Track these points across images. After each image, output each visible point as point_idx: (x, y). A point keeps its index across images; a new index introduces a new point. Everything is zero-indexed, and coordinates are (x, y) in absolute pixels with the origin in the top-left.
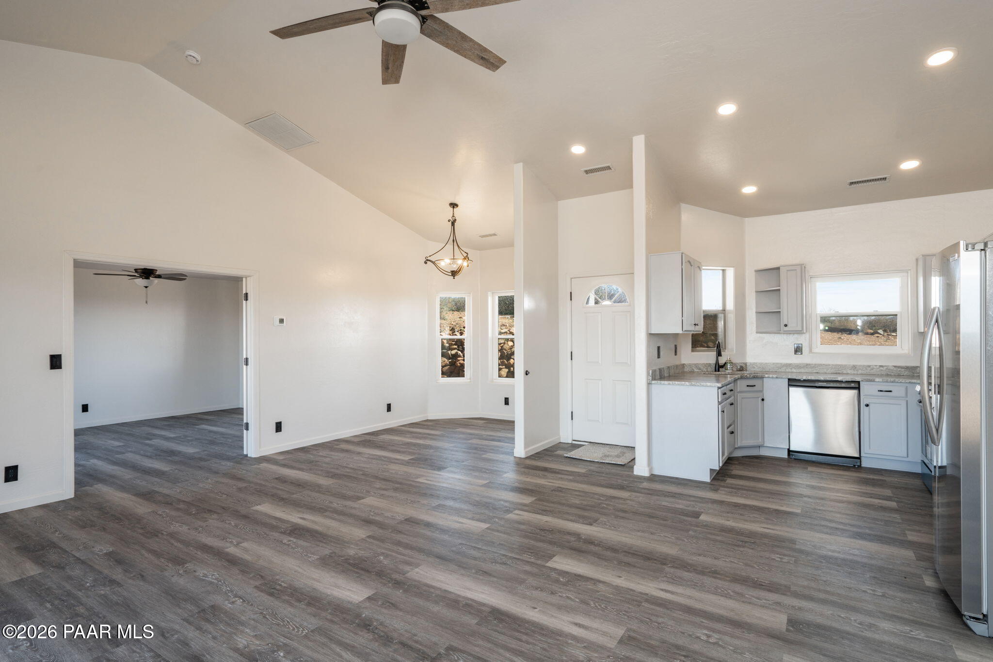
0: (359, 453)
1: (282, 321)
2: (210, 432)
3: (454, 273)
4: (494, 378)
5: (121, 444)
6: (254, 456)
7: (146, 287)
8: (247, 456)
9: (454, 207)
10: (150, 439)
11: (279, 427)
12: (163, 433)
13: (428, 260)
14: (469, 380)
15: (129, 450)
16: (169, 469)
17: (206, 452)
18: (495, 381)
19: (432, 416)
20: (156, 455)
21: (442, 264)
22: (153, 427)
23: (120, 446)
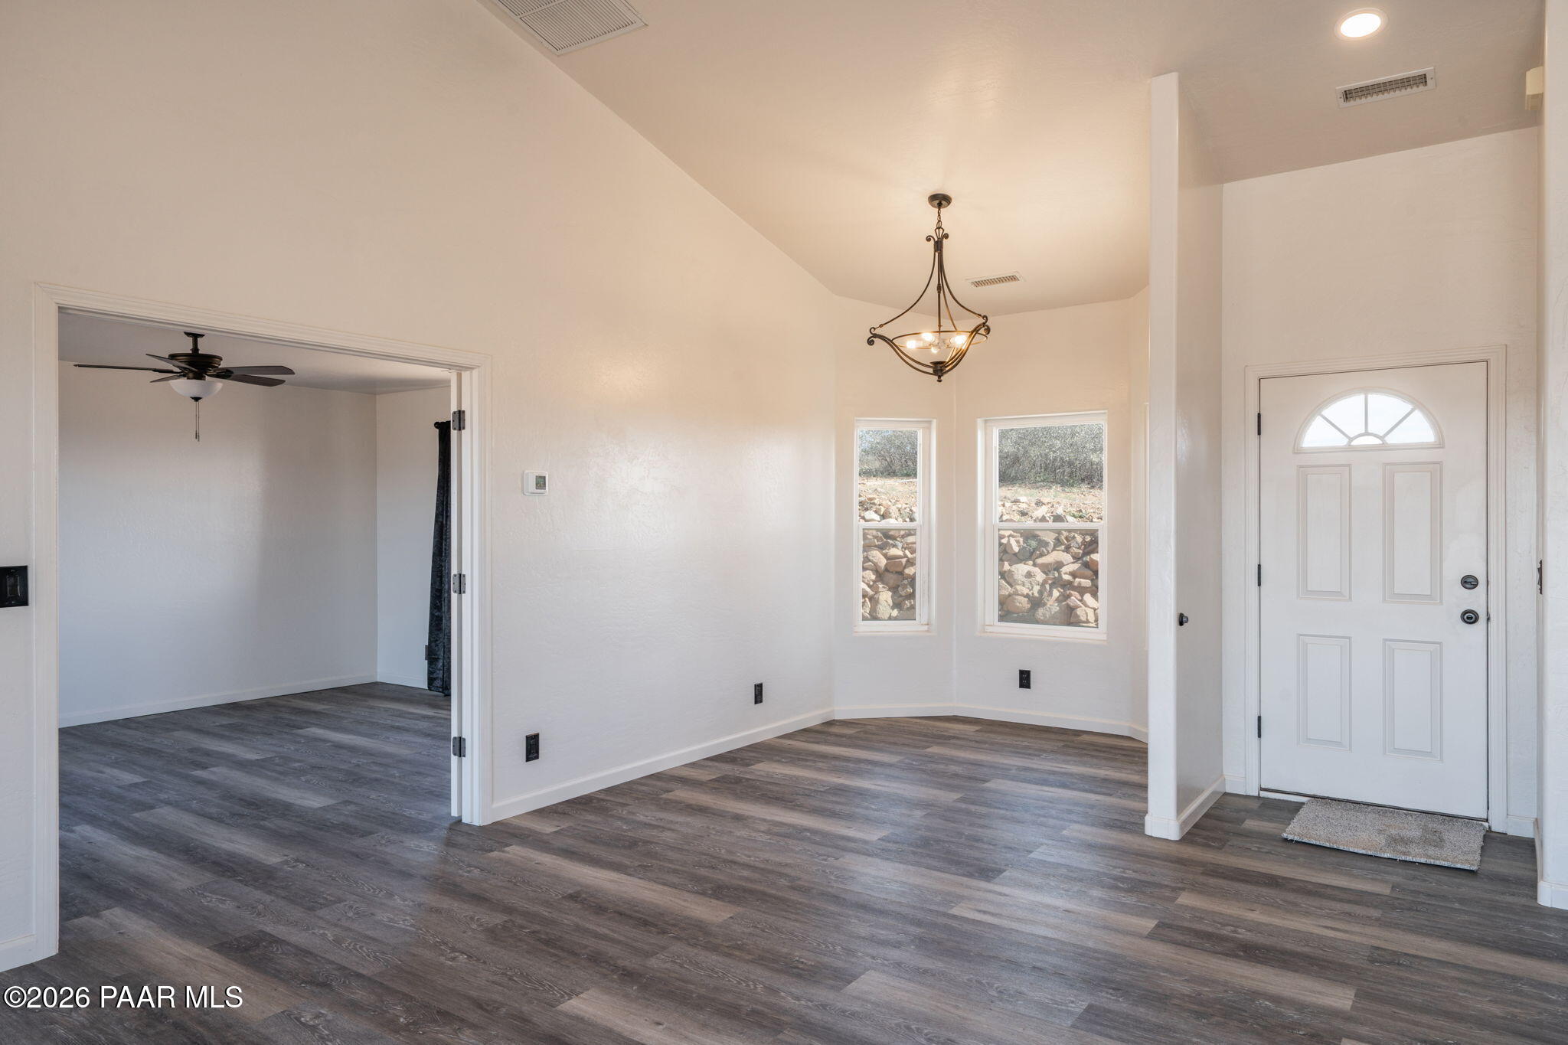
0: (738, 818)
1: (541, 482)
2: (339, 746)
3: (939, 369)
4: (987, 623)
5: (137, 779)
6: (477, 822)
7: (197, 399)
8: (459, 821)
9: (940, 205)
10: (204, 767)
11: (532, 748)
12: (227, 748)
13: (875, 336)
14: (926, 628)
15: (163, 796)
16: (279, 860)
17: (352, 808)
18: (990, 629)
19: (844, 710)
20: (233, 815)
21: (910, 345)
22: (199, 731)
23: (136, 785)
